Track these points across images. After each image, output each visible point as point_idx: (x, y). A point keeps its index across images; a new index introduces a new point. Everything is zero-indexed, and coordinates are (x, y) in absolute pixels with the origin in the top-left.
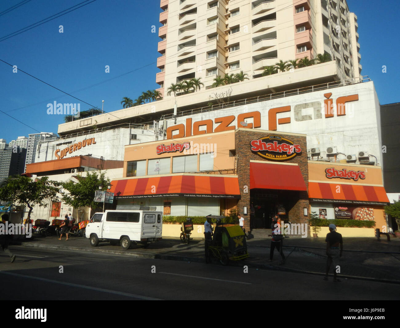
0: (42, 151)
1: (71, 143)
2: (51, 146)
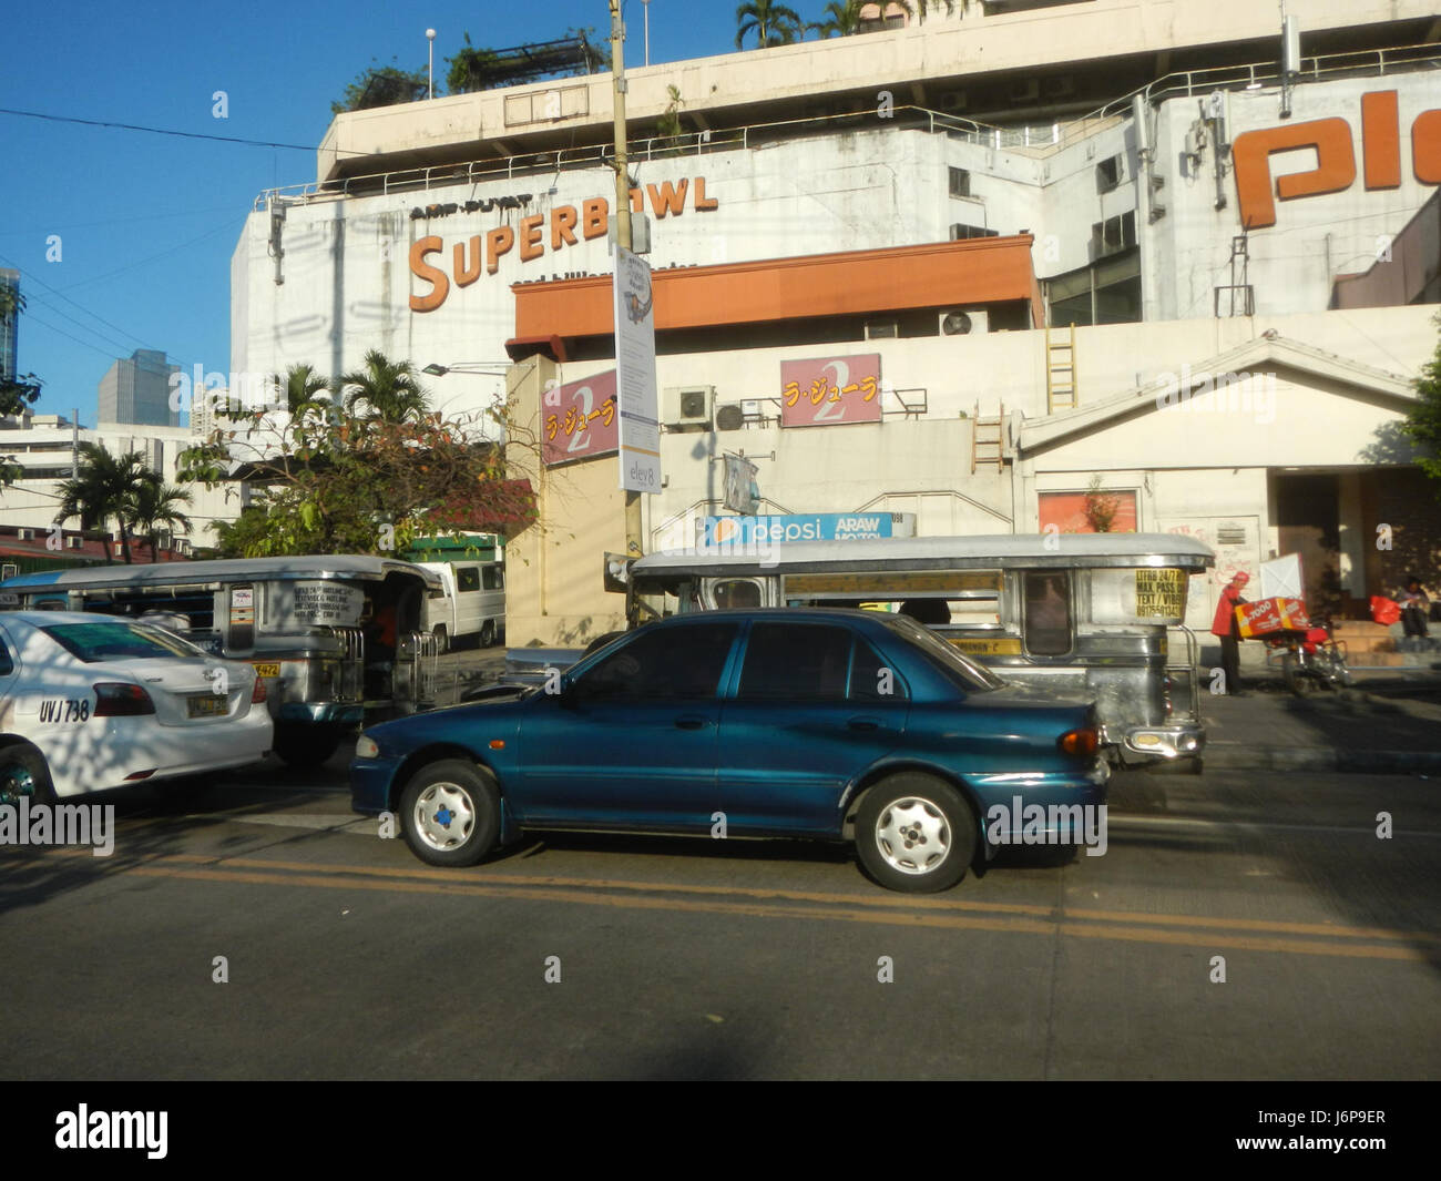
0: (297, 244)
1: (525, 206)
2: (364, 219)
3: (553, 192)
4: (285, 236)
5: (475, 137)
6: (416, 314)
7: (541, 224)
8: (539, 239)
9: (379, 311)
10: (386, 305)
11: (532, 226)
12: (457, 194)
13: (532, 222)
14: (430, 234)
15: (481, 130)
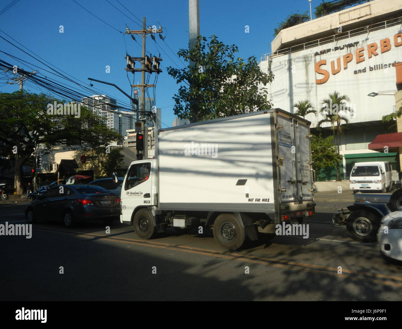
1: (357, 45)
2: (298, 58)
3: (367, 39)
4: (272, 67)
5: (329, 29)
6: (318, 85)
7: (363, 50)
8: (363, 56)
9: (305, 86)
10: (307, 83)
11: (360, 52)
12: (331, 45)
13: (360, 50)
14: (322, 60)
15: (331, 26)
